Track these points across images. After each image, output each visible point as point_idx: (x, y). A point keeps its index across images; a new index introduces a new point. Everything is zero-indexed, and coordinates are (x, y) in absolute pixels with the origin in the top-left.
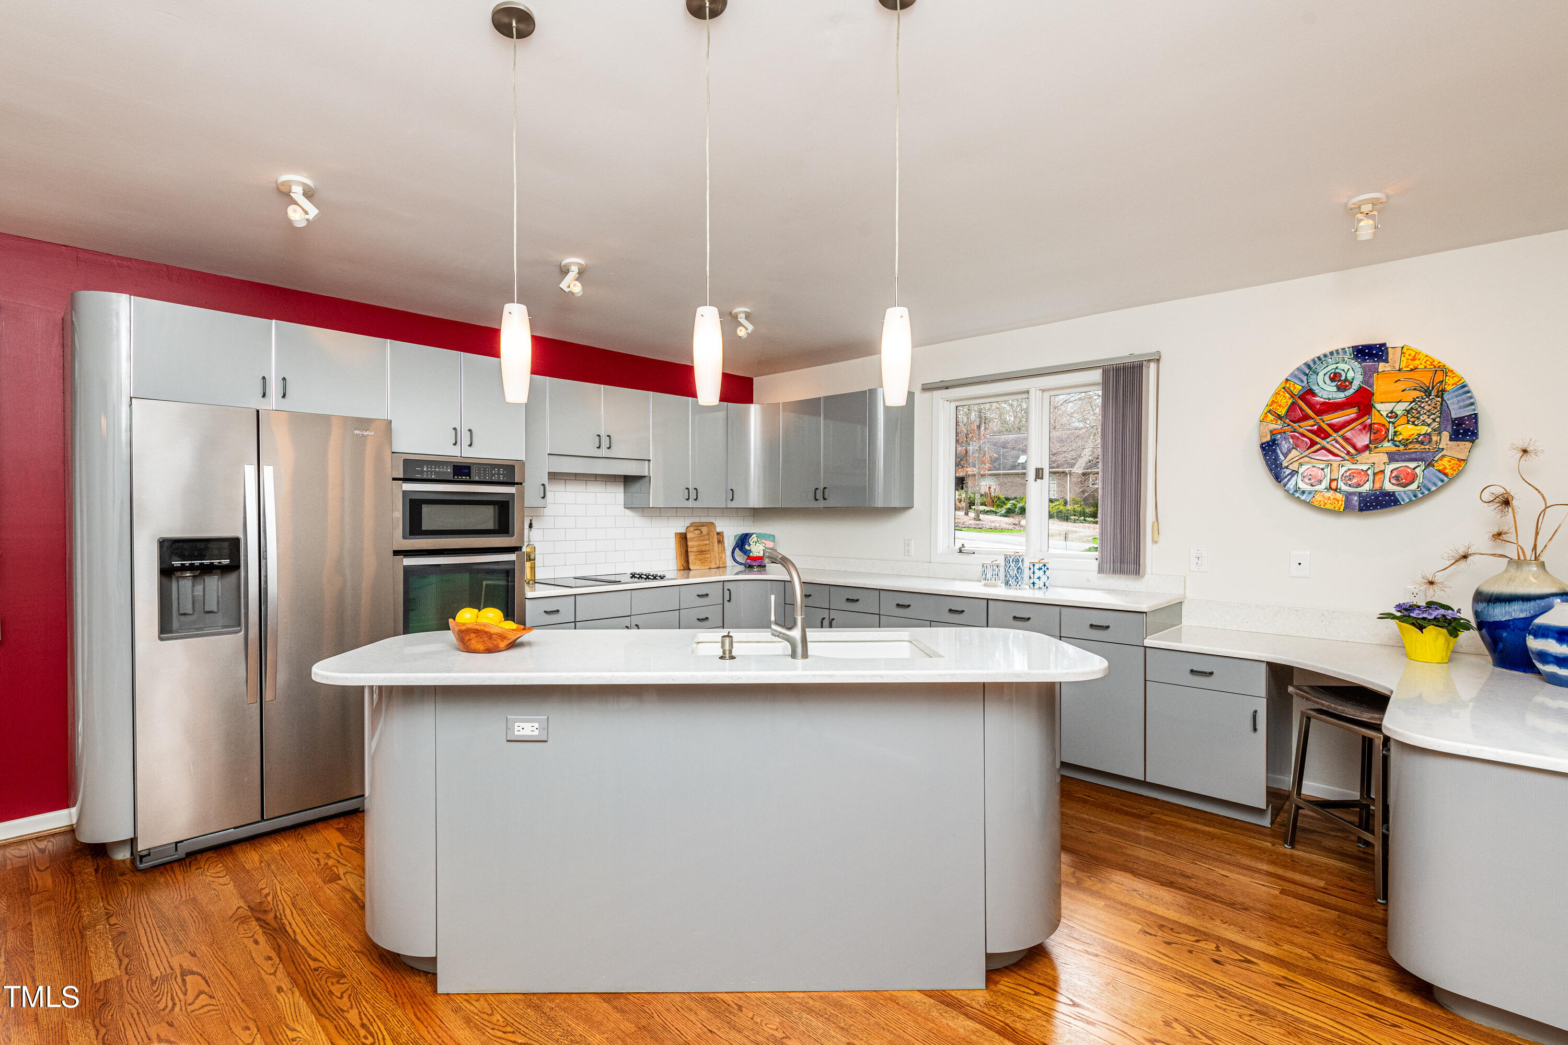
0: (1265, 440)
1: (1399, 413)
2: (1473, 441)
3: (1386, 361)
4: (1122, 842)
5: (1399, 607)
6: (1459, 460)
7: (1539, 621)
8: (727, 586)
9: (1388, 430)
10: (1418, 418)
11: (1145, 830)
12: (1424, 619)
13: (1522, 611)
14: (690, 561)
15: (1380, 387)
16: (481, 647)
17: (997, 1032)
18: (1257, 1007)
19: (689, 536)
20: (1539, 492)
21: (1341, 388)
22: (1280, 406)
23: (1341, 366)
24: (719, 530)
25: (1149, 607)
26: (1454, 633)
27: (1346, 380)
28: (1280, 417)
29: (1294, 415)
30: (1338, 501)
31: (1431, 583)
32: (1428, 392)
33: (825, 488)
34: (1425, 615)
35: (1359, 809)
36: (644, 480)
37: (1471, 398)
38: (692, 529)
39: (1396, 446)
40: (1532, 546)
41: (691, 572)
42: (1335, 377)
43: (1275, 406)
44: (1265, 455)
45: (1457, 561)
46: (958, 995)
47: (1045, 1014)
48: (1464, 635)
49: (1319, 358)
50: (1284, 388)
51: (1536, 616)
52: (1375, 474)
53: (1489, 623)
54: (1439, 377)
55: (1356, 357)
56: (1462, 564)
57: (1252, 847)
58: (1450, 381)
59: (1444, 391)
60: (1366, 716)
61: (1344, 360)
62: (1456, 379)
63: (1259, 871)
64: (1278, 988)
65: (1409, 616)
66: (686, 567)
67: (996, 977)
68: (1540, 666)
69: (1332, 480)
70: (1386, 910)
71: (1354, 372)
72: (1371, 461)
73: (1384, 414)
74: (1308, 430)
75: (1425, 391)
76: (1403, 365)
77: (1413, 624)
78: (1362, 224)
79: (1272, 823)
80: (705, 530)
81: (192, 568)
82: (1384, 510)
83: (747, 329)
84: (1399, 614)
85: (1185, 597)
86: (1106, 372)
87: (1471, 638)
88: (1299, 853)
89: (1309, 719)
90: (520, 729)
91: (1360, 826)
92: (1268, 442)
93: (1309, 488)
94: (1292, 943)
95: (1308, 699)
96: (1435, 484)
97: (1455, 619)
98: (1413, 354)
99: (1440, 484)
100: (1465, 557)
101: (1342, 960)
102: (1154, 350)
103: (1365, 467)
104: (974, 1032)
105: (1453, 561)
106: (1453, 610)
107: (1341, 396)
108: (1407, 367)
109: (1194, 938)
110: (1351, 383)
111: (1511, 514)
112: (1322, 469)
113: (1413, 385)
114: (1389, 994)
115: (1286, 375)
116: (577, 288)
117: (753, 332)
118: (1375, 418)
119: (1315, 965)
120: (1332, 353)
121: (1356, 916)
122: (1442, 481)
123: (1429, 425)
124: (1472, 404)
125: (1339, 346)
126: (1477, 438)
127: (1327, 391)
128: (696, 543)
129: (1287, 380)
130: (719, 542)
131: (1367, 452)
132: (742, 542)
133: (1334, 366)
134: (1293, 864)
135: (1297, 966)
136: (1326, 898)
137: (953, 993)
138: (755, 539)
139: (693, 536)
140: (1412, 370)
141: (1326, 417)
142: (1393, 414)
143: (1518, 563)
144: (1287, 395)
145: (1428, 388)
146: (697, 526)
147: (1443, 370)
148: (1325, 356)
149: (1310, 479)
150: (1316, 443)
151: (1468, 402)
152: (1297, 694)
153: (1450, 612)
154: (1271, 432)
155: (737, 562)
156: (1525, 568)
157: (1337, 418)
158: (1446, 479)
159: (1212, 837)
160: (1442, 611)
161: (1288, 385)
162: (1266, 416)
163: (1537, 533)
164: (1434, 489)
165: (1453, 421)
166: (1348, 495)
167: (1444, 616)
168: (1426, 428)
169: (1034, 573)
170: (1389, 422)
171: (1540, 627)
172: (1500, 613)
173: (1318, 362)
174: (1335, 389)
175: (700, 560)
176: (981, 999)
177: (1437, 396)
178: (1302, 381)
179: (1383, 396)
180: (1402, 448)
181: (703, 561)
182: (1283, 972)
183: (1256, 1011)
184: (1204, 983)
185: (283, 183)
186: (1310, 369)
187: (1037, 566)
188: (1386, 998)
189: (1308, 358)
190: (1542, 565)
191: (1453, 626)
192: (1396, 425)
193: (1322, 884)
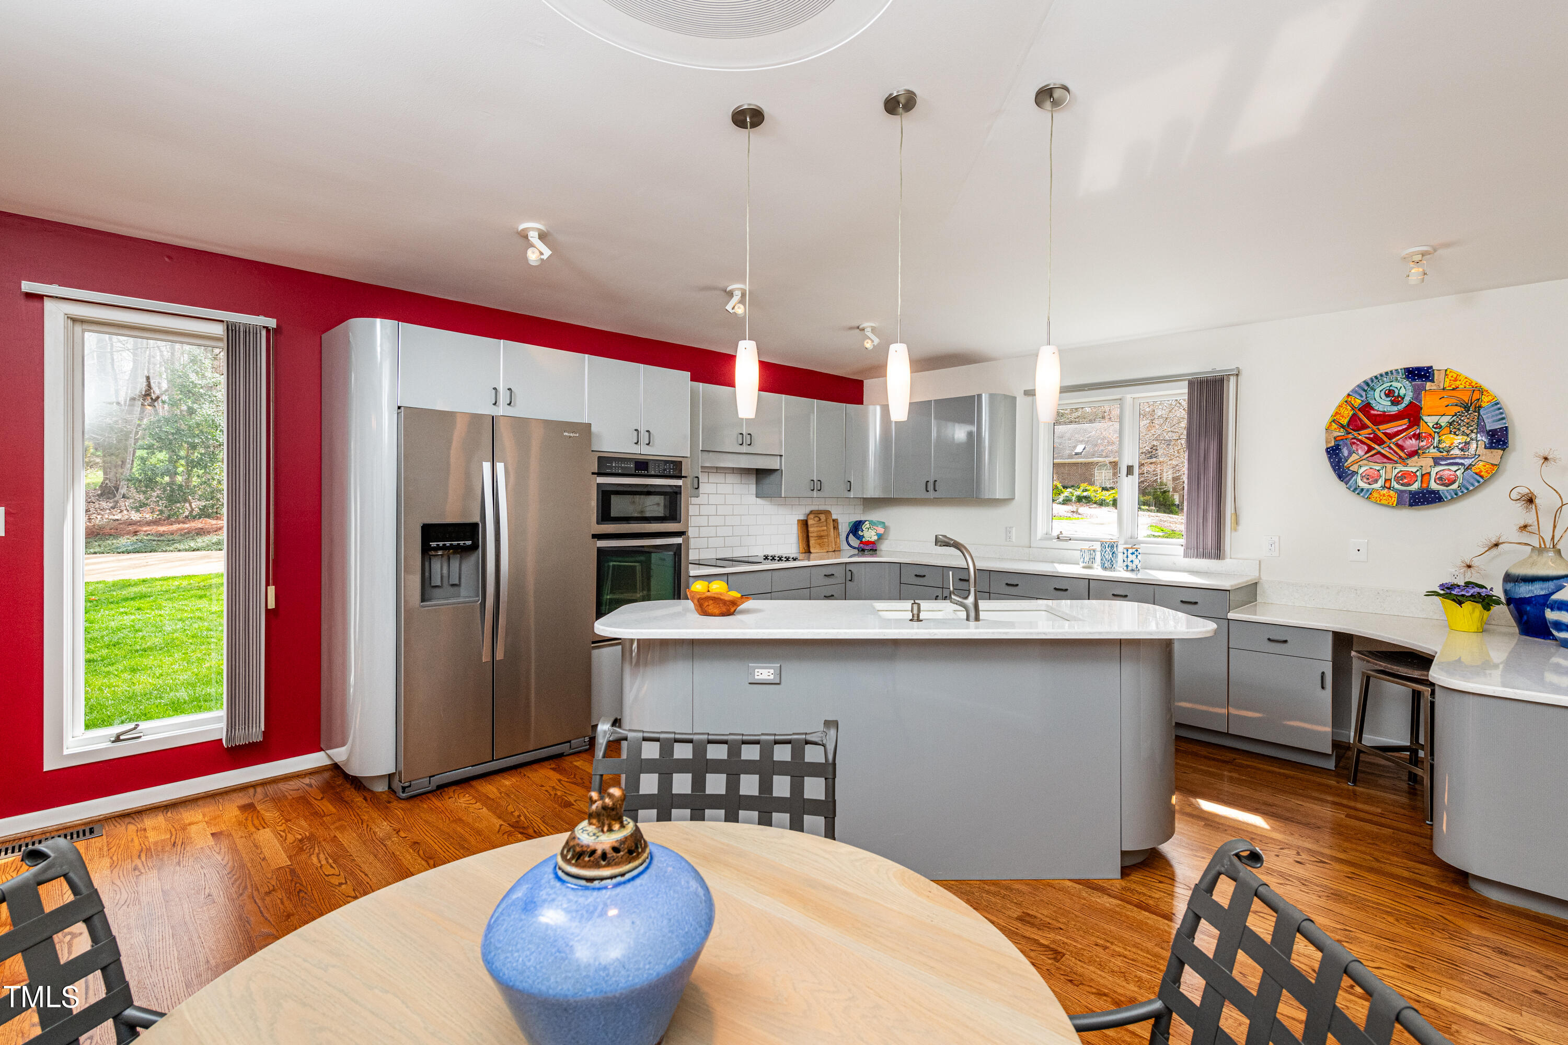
0: (1330, 445)
1: (1442, 424)
2: (1504, 450)
3: (1432, 381)
4: (1212, 780)
5: (1442, 586)
6: (1493, 465)
7: (1555, 597)
8: (849, 567)
9: (1434, 439)
10: (1459, 429)
11: (1230, 772)
12: (1463, 596)
13: (1542, 589)
14: (811, 545)
15: (1427, 402)
16: (717, 611)
17: (1135, 906)
18: (1332, 891)
19: (810, 522)
20: (1557, 492)
21: (1395, 402)
22: (1343, 417)
23: (1395, 384)
24: (834, 517)
25: (1232, 586)
26: (1487, 607)
27: (1399, 396)
28: (1343, 426)
29: (1355, 424)
30: (1391, 497)
31: (1469, 567)
32: (1467, 408)
33: (936, 481)
34: (1463, 593)
35: (1408, 753)
36: (776, 473)
37: (1501, 413)
38: (812, 516)
39: (1441, 452)
40: (1551, 537)
41: (812, 555)
42: (1389, 393)
43: (1338, 416)
44: (1330, 458)
45: (1490, 549)
46: (1100, 883)
47: (1169, 894)
48: (1495, 609)
49: (1376, 377)
50: (1346, 402)
51: (1554, 593)
52: (1423, 476)
53: (1516, 599)
54: (1476, 395)
55: (1407, 377)
56: (1494, 551)
57: (1320, 784)
58: (1485, 399)
59: (1480, 407)
60: (1416, 674)
61: (1397, 380)
62: (1490, 398)
63: (1327, 801)
64: (1347, 880)
65: (1450, 594)
66: (808, 551)
67: (1127, 871)
68: (1555, 633)
69: (1386, 480)
70: (1432, 829)
71: (1405, 389)
72: (1419, 464)
73: (1431, 425)
74: (1366, 438)
75: (1465, 407)
76: (1447, 385)
77: (1454, 600)
78: (1413, 271)
79: (1336, 767)
80: (823, 517)
81: (444, 548)
82: (1430, 505)
83: (873, 341)
84: (1442, 592)
85: (1260, 579)
86: (1191, 384)
87: (1502, 612)
88: (1359, 789)
89: (1368, 678)
90: (759, 674)
91: (1411, 763)
92: (1332, 447)
93: (1366, 486)
94: (1357, 851)
95: (1368, 662)
96: (1473, 485)
97: (1488, 596)
98: (1455, 376)
99: (1477, 484)
100: (1496, 545)
101: (1398, 862)
102: (1234, 367)
103: (1414, 470)
104: (1118, 906)
105: (1486, 549)
106: (1486, 588)
107: (1394, 410)
108: (1450, 386)
109: (1279, 847)
110: (1403, 399)
111: (1534, 511)
112: (1378, 471)
113: (1454, 401)
114: (1433, 884)
115: (1348, 390)
116: (740, 310)
117: (878, 344)
118: (1422, 429)
119: (1376, 865)
120: (1387, 373)
121: (1408, 833)
122: (1479, 482)
123: (1468, 435)
124: (1503, 419)
125: (1393, 368)
126: (1507, 447)
127: (1382, 405)
128: (816, 529)
129: (1349, 395)
130: (834, 528)
131: (1416, 457)
132: (856, 528)
133: (1389, 384)
134: (1354, 796)
135: (1361, 866)
136: (1383, 820)
137: (1095, 881)
138: (868, 526)
139: (813, 522)
140: (1454, 389)
141: (1381, 427)
142: (1438, 426)
143: (1541, 550)
144: (1349, 407)
145: (1467, 404)
146: (816, 513)
147: (1481, 391)
148: (1381, 375)
149: (1368, 479)
150: (1374, 449)
151: (1500, 417)
152: (1359, 658)
153: (1484, 590)
154: (1335, 438)
155: (851, 546)
156: (1545, 555)
157: (1391, 428)
158: (1482, 480)
159: (1287, 777)
160: (1477, 590)
161: (1349, 399)
162: (1330, 425)
163: (1555, 527)
164: (1471, 488)
165: (1488, 432)
166: (1400, 493)
167: (1479, 593)
168: (1466, 437)
169: (1127, 557)
170: (1435, 432)
171: (1556, 602)
172: (1525, 591)
173: (1375, 381)
174: (1389, 403)
175: (819, 544)
176: (1118, 886)
177: (1475, 412)
178: (1361, 396)
179: (1429, 410)
180: (1445, 453)
181: (821, 545)
182: (1352, 869)
183: (1332, 894)
184: (1290, 876)
185: (523, 230)
186: (1368, 386)
187: (1130, 551)
188: (1432, 886)
189: (1367, 376)
190: (1559, 552)
191: (1487, 601)
192: (1440, 434)
193: (1379, 810)
